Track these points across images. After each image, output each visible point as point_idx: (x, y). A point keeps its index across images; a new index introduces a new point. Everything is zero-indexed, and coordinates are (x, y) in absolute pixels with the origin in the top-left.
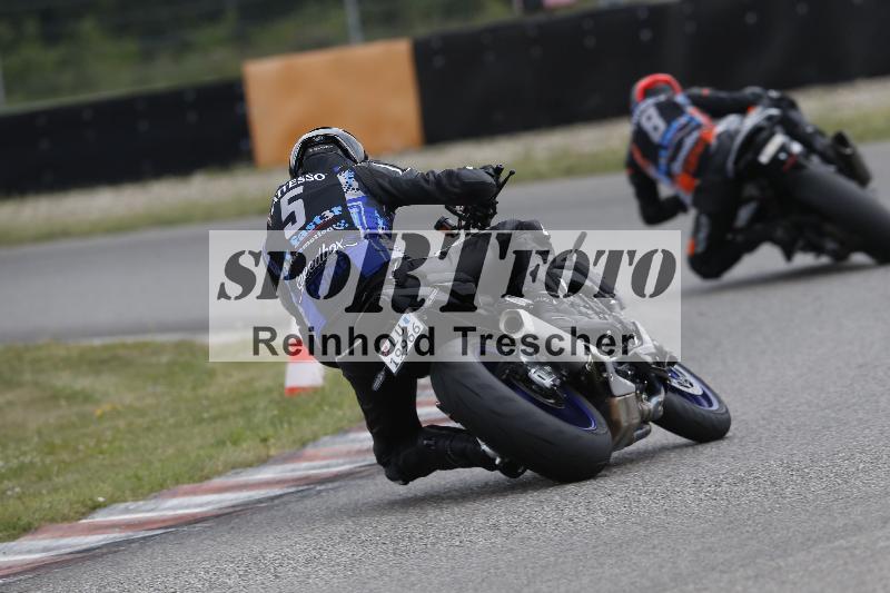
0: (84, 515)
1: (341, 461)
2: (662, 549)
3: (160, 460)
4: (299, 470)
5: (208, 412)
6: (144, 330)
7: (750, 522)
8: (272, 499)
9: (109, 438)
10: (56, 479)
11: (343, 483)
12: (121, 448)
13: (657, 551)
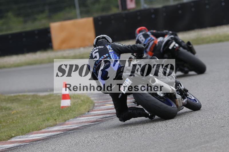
0: (9, 139)
1: (75, 125)
2: (157, 147)
3: (29, 125)
4: (64, 127)
5: (41, 113)
6: (25, 92)
7: (180, 140)
8: (57, 135)
9: (15, 119)
10: (2, 130)
11: (75, 131)
12: (18, 122)
13: (156, 148)
